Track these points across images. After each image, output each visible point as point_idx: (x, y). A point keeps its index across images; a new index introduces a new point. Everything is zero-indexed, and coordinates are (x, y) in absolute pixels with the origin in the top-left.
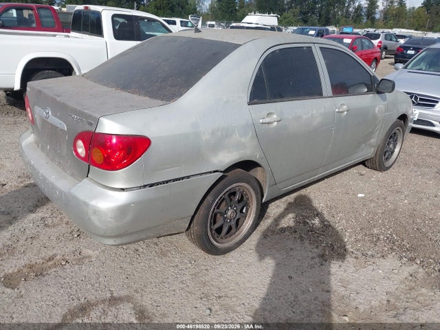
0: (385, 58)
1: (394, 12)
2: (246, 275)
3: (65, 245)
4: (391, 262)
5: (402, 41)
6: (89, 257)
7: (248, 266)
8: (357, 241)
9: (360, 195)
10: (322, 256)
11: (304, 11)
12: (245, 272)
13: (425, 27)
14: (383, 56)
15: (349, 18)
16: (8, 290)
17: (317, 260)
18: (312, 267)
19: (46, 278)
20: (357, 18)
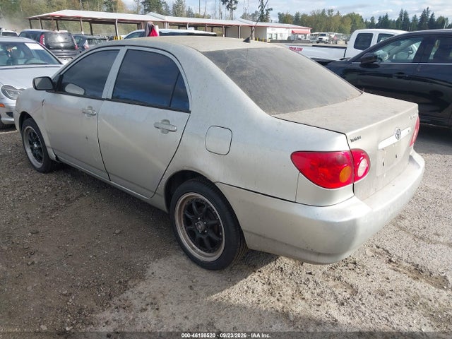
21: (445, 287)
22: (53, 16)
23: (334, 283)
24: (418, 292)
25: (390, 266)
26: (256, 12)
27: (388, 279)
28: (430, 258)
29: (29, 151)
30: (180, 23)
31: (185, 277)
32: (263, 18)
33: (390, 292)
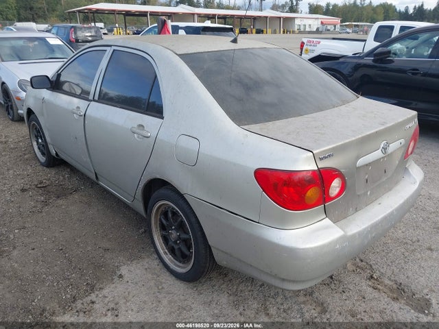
21: (426, 312)
22: (90, 9)
23: (305, 299)
24: (394, 315)
25: (370, 283)
26: (286, 3)
27: (364, 298)
28: (416, 276)
29: (35, 144)
30: (210, 15)
31: (152, 283)
32: (293, 9)
33: (363, 314)
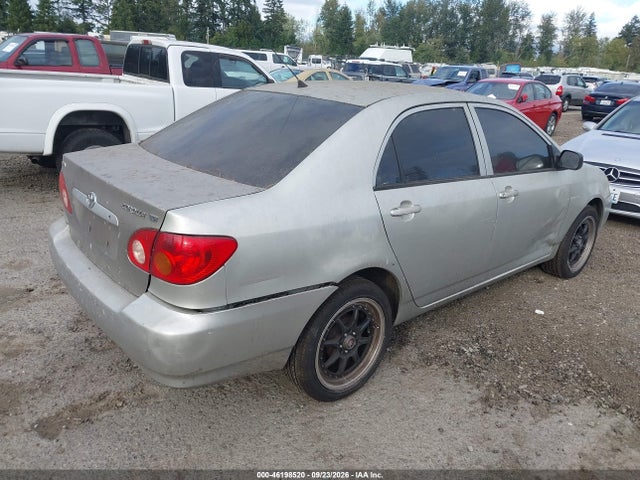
0: (568, 110)
1: (580, 44)
2: (377, 426)
3: (120, 378)
4: (585, 411)
5: (592, 87)
6: (155, 396)
7: (381, 412)
8: (535, 378)
9: (537, 311)
10: (486, 400)
11: (450, 41)
12: (376, 421)
13: (624, 65)
14: (565, 107)
15: (513, 51)
16: (44, 442)
17: (479, 405)
18: (472, 415)
19: (97, 425)
20: (526, 52)
